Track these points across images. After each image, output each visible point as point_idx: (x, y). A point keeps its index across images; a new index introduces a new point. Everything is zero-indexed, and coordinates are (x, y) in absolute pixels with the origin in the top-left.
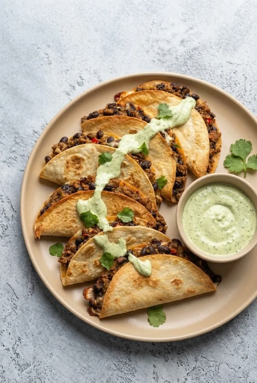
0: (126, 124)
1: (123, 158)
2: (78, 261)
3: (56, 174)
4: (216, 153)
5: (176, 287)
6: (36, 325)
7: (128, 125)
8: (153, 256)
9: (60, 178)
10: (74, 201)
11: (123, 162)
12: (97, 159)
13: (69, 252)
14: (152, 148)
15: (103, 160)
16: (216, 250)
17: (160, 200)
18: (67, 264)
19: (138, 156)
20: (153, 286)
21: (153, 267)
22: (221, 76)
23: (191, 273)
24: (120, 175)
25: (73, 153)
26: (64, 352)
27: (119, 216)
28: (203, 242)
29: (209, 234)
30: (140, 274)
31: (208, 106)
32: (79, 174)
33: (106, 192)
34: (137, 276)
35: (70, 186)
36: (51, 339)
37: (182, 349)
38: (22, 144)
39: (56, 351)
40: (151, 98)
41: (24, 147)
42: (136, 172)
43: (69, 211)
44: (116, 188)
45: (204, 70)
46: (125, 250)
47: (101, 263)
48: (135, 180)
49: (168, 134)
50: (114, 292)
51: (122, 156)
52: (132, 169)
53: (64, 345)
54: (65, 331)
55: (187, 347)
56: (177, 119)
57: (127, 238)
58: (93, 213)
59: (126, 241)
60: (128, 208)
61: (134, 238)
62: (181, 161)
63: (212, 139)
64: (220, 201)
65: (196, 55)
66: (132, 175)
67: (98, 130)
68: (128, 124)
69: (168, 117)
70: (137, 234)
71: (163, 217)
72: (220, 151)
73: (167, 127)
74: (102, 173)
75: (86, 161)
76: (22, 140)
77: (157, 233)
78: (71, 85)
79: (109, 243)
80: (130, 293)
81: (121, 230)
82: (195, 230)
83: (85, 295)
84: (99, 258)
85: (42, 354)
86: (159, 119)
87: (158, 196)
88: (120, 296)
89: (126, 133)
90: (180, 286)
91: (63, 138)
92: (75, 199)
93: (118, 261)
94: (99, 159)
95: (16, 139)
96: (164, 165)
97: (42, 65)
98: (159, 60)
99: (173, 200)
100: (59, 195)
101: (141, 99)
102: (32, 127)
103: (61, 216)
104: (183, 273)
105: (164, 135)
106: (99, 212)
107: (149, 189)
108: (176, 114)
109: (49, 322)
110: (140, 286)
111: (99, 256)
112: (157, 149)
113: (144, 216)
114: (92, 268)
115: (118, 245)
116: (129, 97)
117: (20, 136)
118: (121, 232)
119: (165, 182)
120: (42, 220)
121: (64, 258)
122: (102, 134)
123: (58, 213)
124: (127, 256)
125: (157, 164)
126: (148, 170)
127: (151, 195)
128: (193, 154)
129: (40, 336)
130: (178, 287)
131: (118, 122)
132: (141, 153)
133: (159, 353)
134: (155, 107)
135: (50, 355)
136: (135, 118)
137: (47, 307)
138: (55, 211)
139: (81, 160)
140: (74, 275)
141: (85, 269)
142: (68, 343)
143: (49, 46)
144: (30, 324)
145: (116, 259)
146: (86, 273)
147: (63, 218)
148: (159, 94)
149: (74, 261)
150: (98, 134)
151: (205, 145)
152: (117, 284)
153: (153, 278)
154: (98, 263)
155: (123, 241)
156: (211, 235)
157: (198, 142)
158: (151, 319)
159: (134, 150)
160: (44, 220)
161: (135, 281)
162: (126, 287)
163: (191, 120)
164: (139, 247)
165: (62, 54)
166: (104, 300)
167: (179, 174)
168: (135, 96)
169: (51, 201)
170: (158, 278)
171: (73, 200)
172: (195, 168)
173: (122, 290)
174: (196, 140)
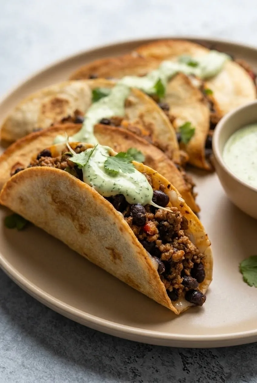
3: (26, 123)
7: (135, 69)
9: (31, 129)
11: (127, 100)
15: (97, 96)
17: (185, 158)
24: (124, 116)
25: (53, 94)
26: (9, 378)
33: (102, 126)
42: (148, 112)
48: (146, 124)
53: (11, 366)
60: (136, 149)
66: (141, 116)
69: (193, 65)
75: (72, 104)
87: (183, 153)
92: (51, 137)
107: (168, 135)
139: (64, 102)
171: (48, 137)
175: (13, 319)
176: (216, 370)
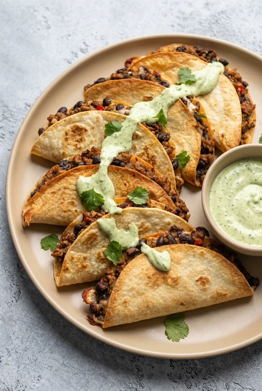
0: (139, 88)
1: (135, 127)
2: (78, 252)
3: (52, 148)
4: (250, 129)
5: (201, 287)
6: (21, 339)
7: (142, 91)
8: (173, 246)
9: (56, 153)
10: (74, 177)
11: (135, 133)
12: (103, 129)
13: (66, 242)
14: (171, 118)
15: (110, 130)
16: (252, 239)
17: (180, 182)
18: (63, 257)
19: (154, 127)
20: (173, 284)
21: (172, 260)
22: (254, 43)
23: (221, 269)
24: (131, 149)
25: (74, 122)
26: (56, 374)
27: (130, 197)
28: (236, 230)
29: (243, 220)
30: (157, 269)
31: (239, 74)
32: (80, 148)
33: (115, 166)
34: (152, 271)
35: (69, 163)
36: (39, 358)
37: (209, 373)
38: (11, 119)
39: (46, 374)
40: (170, 61)
41: (13, 122)
42: (151, 145)
43: (67, 191)
44: (126, 163)
45: (233, 36)
46: (137, 239)
47: (106, 256)
48: (150, 156)
49: (191, 101)
50: (123, 291)
51: (135, 124)
52: (146, 142)
53: (56, 365)
54: (59, 347)
55: (215, 370)
56: (201, 85)
57: (139, 223)
58: (97, 191)
59: (139, 228)
60: (141, 187)
61: (148, 224)
62: (207, 136)
63: (245, 110)
64: (256, 180)
65: (223, 20)
66: (146, 149)
67: (105, 97)
68: (141, 89)
69: (190, 83)
70: (153, 218)
71: (184, 203)
72: (254, 126)
73: (189, 93)
74: (109, 145)
75: (90, 132)
76: (12, 115)
77: (178, 219)
78: (72, 52)
79: (116, 229)
80: (143, 294)
81: (132, 212)
82: (226, 214)
83: (84, 297)
84: (104, 249)
85: (27, 376)
86: (180, 84)
87: (178, 177)
88: (130, 296)
89: (138, 101)
90: (207, 286)
91: (62, 108)
92: (75, 176)
93: (128, 253)
94: (105, 129)
95: (4, 114)
96: (185, 139)
97: (39, 30)
98: (179, 25)
99: (198, 183)
100: (55, 173)
101: (157, 63)
102: (24, 99)
103: (57, 197)
104: (211, 269)
105: (186, 102)
106: (105, 191)
107: (167, 166)
108: (200, 79)
109: (38, 336)
110: (155, 285)
111: (103, 247)
112: (177, 119)
113: (160, 199)
114: (94, 263)
115: (128, 232)
116: (143, 60)
117: (9, 110)
118: (132, 215)
119: (187, 159)
120: (33, 203)
121: (58, 249)
122: (110, 101)
123: (52, 193)
124: (139, 246)
125: (177, 138)
126: (167, 143)
127: (169, 174)
128: (222, 127)
129: (26, 353)
130: (204, 288)
131: (129, 87)
132: (157, 123)
133: (180, 379)
134: (175, 72)
135: (37, 378)
136: (150, 81)
137: (36, 318)
138: (50, 190)
139: (83, 130)
140: (71, 270)
141: (85, 264)
142: (62, 362)
143: (48, 9)
144: (13, 338)
145: (125, 251)
146: (87, 270)
147: (59, 199)
148: (180, 56)
149: (72, 252)
150: (104, 101)
151: (236, 116)
152: (127, 281)
153: (173, 274)
154: (102, 255)
155: (134, 227)
156: (245, 220)
157: (227, 113)
158: (170, 331)
159: (149, 119)
160: (35, 202)
161: (149, 277)
162: (138, 284)
163: (218, 87)
164: (156, 236)
165: (63, 17)
166: (109, 303)
167: (204, 150)
168: (150, 60)
169: (44, 181)
170: (179, 275)
171: (72, 177)
172: (224, 143)
173: (133, 289)
174: (225, 110)
175: (53, 328)
176: (192, 366)
